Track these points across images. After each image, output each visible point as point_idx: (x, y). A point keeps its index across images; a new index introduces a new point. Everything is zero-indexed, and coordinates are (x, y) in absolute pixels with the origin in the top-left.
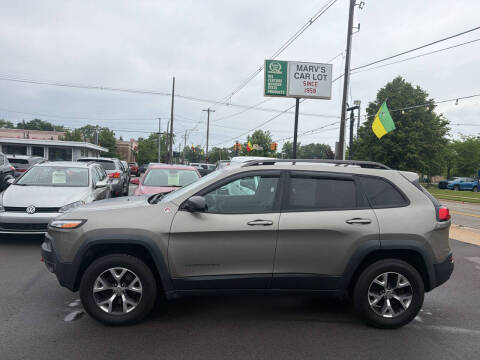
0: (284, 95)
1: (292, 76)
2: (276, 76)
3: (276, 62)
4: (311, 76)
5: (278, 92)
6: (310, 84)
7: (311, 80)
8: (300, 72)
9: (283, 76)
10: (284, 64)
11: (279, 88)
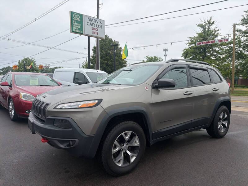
0: (82, 34)
1: (86, 23)
2: (77, 22)
3: (77, 14)
4: (95, 25)
5: (79, 31)
6: (95, 29)
7: (95, 27)
8: (90, 22)
9: (81, 22)
10: (81, 16)
11: (79, 29)
